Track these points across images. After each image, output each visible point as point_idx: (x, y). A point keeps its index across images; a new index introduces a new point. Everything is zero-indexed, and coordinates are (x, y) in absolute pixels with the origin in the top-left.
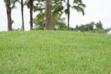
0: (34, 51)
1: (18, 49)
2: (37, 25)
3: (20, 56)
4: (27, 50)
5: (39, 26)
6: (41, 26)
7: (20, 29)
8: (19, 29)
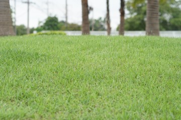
0: (122, 86)
1: (96, 80)
2: (131, 13)
3: (99, 95)
4: (112, 82)
5: (135, 14)
6: (139, 14)
7: (103, 19)
8: (100, 18)
